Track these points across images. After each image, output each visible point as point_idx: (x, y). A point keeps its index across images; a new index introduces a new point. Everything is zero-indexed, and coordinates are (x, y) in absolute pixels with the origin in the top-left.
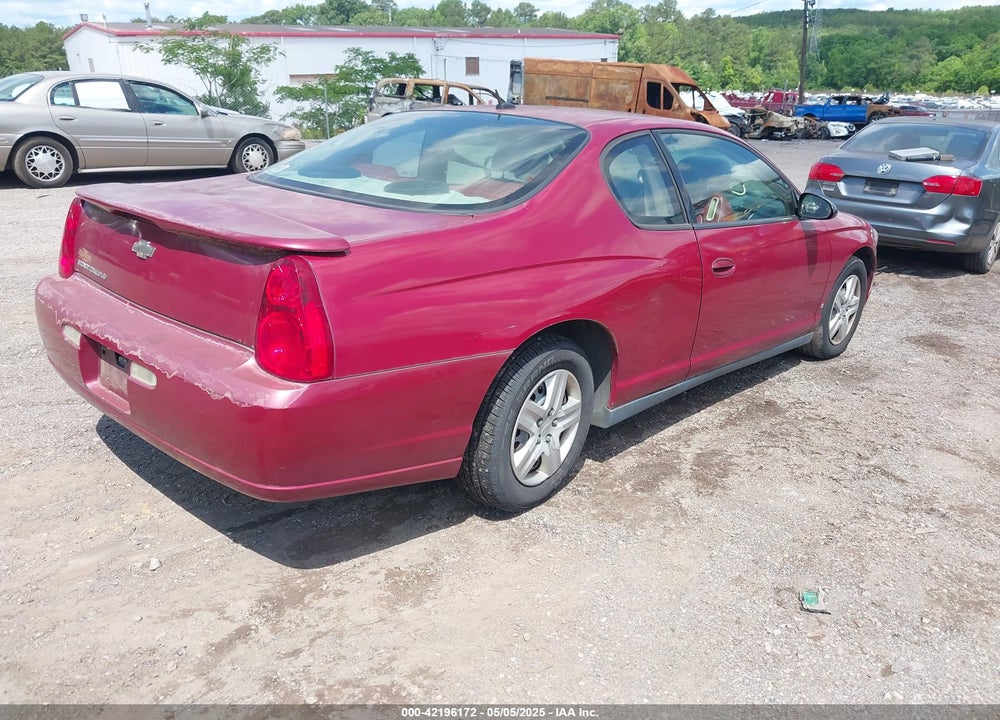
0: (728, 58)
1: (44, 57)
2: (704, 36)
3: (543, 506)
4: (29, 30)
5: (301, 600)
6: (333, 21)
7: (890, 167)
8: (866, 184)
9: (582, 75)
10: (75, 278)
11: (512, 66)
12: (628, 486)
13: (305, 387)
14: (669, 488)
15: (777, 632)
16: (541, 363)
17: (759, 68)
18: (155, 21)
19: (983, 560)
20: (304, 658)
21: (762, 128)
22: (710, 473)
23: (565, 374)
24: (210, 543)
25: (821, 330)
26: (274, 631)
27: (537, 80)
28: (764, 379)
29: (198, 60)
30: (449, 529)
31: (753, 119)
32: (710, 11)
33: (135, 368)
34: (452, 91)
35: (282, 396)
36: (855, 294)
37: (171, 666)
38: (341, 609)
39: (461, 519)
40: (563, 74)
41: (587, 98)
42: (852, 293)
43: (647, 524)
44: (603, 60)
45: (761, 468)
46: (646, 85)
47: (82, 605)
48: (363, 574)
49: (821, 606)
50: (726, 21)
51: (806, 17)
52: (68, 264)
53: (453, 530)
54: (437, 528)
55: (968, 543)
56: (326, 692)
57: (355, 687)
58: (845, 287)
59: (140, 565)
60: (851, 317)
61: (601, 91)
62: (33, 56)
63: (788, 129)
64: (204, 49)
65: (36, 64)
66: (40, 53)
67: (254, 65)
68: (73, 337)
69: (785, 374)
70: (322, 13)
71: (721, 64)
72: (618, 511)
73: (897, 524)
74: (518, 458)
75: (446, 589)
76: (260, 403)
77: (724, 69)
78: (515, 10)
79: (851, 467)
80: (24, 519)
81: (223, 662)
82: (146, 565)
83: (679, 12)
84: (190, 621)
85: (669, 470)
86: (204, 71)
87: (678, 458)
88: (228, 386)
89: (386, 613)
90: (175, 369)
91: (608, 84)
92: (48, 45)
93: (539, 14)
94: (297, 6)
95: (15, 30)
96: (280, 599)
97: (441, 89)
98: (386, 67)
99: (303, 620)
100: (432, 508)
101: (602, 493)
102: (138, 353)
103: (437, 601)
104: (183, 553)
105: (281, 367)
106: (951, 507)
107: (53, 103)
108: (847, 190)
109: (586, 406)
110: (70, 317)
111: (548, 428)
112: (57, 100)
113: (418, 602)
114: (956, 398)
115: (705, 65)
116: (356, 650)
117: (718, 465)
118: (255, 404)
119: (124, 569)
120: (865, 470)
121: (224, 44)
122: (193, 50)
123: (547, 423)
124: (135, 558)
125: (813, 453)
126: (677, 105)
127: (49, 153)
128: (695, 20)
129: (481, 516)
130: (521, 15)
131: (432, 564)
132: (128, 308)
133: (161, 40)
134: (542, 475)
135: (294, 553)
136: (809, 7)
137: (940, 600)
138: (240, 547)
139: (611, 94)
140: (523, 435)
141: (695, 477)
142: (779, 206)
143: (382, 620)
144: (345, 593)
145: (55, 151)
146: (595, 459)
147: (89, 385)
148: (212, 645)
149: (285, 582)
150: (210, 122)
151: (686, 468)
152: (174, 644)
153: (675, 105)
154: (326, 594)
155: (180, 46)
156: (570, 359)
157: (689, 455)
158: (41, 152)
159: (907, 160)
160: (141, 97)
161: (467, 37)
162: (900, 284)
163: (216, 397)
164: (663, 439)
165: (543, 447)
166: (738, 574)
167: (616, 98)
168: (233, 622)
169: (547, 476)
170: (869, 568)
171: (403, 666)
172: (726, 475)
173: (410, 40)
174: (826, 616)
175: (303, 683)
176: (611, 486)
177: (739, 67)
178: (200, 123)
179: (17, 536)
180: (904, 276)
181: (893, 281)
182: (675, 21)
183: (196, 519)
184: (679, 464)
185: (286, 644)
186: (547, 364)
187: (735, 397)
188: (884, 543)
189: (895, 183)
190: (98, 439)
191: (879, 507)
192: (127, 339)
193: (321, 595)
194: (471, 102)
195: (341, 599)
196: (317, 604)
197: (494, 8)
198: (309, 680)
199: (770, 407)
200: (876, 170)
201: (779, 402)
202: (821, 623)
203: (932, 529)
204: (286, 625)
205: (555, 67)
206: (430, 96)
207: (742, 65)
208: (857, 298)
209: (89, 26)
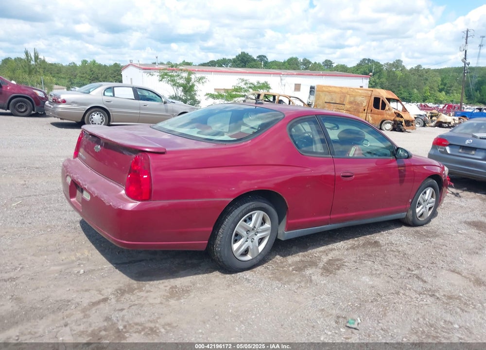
0: (428, 88)
1: (115, 77)
2: (416, 77)
3: (249, 271)
4: (111, 66)
5: (132, 292)
6: (239, 66)
7: (472, 141)
8: (460, 148)
9: (343, 93)
10: (77, 159)
11: (311, 88)
12: (291, 269)
13: (139, 203)
14: (308, 272)
15: (329, 333)
16: (248, 206)
17: (444, 93)
18: (162, 64)
19: (448, 319)
20: (124, 312)
21: (435, 122)
22: (332, 268)
23: (262, 213)
24: (106, 268)
25: (411, 212)
26: (117, 301)
27: (322, 94)
28: (379, 232)
29: (172, 81)
30: (204, 275)
31: (431, 117)
32: (419, 66)
33: (85, 192)
34: (281, 98)
35: (131, 205)
36: (432, 197)
37: (73, 307)
38: (146, 297)
39: (211, 272)
40: (335, 92)
41: (344, 103)
42: (430, 197)
43: (292, 283)
44: (361, 87)
45: (357, 268)
46: (373, 99)
47: (50, 282)
48: (161, 286)
49: (355, 326)
50: (428, 71)
51: (465, 70)
52: (76, 154)
53: (206, 275)
54: (199, 274)
55: (444, 311)
56: (128, 326)
57: (140, 326)
58: (425, 193)
59: (76, 272)
60: (430, 208)
61: (351, 100)
62: (110, 76)
63: (450, 123)
64: (176, 76)
65: (111, 80)
66: (113, 75)
67: (196, 84)
68: (69, 180)
69: (391, 231)
70: (234, 62)
71: (424, 90)
72: (281, 277)
73: (412, 298)
74: (235, 246)
75: (193, 296)
76: (121, 207)
77: (425, 93)
78: (323, 63)
79: (402, 273)
80: (40, 250)
81: (93, 309)
82: (79, 272)
83: (404, 66)
84: (87, 293)
85: (313, 264)
86: (174, 85)
87: (320, 260)
88: (112, 201)
89: (164, 301)
90: (97, 193)
91: (355, 97)
92: (117, 72)
93: (334, 65)
94: (224, 59)
95: (105, 66)
96: (125, 291)
97: (276, 97)
98: (255, 86)
99: (130, 299)
100: (200, 266)
101: (277, 270)
102: (86, 187)
103: (186, 300)
104: (94, 270)
105: (132, 194)
106: (444, 295)
107: (104, 95)
108: (451, 151)
109: (274, 229)
110: (70, 173)
111: (252, 235)
112: (106, 93)
113: (179, 299)
114: (474, 250)
115: (415, 91)
116: (146, 312)
117: (337, 265)
118: (119, 207)
119: (70, 272)
120: (409, 275)
121: (185, 75)
122: (171, 76)
123: (252, 233)
124: (76, 269)
125: (386, 265)
126: (388, 108)
127: (99, 115)
128: (412, 70)
129: (220, 272)
130: (326, 65)
131: (191, 286)
132: (89, 170)
133: (159, 71)
134: (249, 257)
135: (137, 275)
136: (467, 66)
137: (416, 333)
138: (117, 271)
139: (356, 102)
140: (238, 237)
141: (324, 268)
142: (388, 152)
143: (161, 303)
144: (151, 291)
145: (102, 114)
146: (281, 256)
147: (72, 200)
148: (91, 302)
149: (129, 285)
150: (167, 106)
151: (321, 265)
152: (78, 300)
153: (387, 108)
154: (143, 291)
155: (166, 74)
156: (264, 207)
157: (325, 259)
158: (96, 115)
159: (480, 138)
160: (140, 94)
161: (297, 74)
162: (475, 198)
163: (107, 204)
164: (317, 251)
165: (249, 243)
166: (323, 308)
167: (358, 104)
168: (103, 295)
169: (251, 258)
170: (388, 314)
171: (162, 321)
172: (339, 270)
173: (269, 75)
174: (356, 331)
175: (120, 321)
176: (283, 267)
177: (433, 92)
178: (163, 106)
179: (35, 256)
180: (478, 194)
181: (472, 196)
182: (401, 70)
183: (104, 258)
184: (319, 262)
185: (119, 306)
186: (252, 207)
187: (361, 238)
188: (401, 305)
189: (475, 149)
190: (79, 225)
191: (407, 291)
192: (85, 181)
193: (141, 291)
194: (289, 104)
195: (149, 293)
196: (138, 294)
197: (313, 62)
198: (123, 320)
199: (376, 244)
200: (465, 142)
201: (381, 242)
202: (352, 333)
203: (429, 302)
204: (123, 299)
205: (331, 89)
206: (272, 100)
207: (435, 91)
208: (433, 200)
209: (133, 65)
